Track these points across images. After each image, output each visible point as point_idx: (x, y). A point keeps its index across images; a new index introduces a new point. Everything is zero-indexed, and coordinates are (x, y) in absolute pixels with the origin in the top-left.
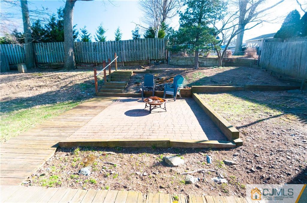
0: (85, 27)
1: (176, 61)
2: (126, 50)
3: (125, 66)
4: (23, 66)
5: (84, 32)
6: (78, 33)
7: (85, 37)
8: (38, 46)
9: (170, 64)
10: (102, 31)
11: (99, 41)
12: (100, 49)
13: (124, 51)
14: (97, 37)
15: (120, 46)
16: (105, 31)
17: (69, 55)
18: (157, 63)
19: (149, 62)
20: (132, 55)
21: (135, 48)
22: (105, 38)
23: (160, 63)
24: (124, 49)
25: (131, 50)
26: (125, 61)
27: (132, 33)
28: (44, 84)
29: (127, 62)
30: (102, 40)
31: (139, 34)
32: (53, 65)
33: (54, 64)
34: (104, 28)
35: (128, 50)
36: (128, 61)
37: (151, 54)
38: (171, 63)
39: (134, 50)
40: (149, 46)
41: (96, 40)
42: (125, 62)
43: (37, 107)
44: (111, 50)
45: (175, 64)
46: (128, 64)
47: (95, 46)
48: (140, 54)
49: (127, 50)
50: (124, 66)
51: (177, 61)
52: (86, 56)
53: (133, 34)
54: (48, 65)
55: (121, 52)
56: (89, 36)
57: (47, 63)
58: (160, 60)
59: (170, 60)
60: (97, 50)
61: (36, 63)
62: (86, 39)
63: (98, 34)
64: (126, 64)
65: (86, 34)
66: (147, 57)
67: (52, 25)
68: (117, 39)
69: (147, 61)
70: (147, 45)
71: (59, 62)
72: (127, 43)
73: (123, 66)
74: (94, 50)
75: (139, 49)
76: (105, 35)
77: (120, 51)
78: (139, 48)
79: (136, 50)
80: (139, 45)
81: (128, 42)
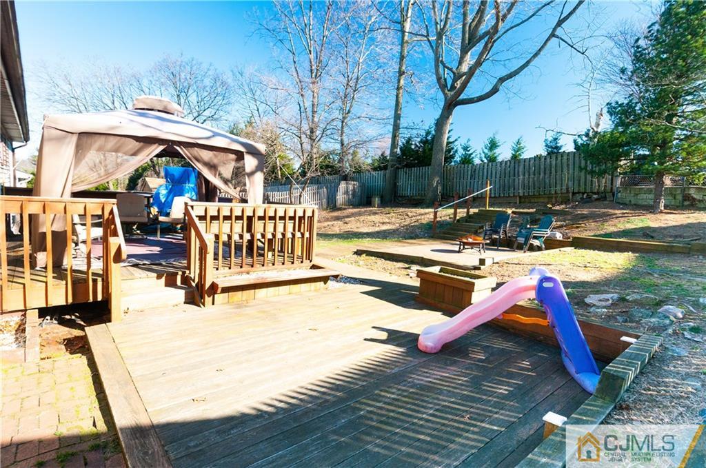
0: (469, 140)
1: (632, 195)
2: (524, 176)
3: (520, 202)
4: (377, 199)
5: (466, 149)
6: (456, 151)
7: (465, 157)
8: (401, 173)
9: (619, 203)
10: (493, 145)
11: (486, 161)
12: (481, 174)
13: (521, 177)
14: (483, 155)
15: (515, 168)
16: (499, 144)
17: (433, 185)
18: (588, 200)
19: (571, 197)
20: (534, 184)
21: (542, 170)
22: (496, 157)
23: (593, 199)
24: (520, 173)
25: (534, 175)
26: (521, 195)
27: (544, 144)
28: (388, 221)
29: (524, 197)
30: (492, 160)
31: (558, 145)
32: (414, 199)
33: (416, 198)
34: (498, 138)
35: (529, 175)
36: (526, 194)
37: (576, 182)
38: (620, 201)
39: (540, 174)
40: (571, 167)
41: (482, 161)
42: (520, 197)
43: (368, 239)
44: (498, 176)
45: (630, 201)
46: (527, 200)
47: (473, 170)
48: (551, 181)
49: (527, 176)
50: (518, 203)
51: (634, 196)
52: (458, 186)
53: (547, 146)
54: (408, 200)
55: (514, 179)
56: (472, 154)
57: (408, 196)
58: (595, 193)
59: (619, 194)
60: (477, 176)
61: (395, 196)
62: (467, 160)
63: (486, 151)
64: (523, 200)
65: (469, 151)
66: (564, 188)
67: (425, 142)
68: (514, 157)
69: (563, 195)
70: (568, 165)
71: (422, 196)
72: (527, 164)
73: (516, 203)
74: (472, 176)
75: (551, 173)
76: (497, 151)
77: (514, 176)
78: (551, 170)
79: (545, 174)
80: (551, 165)
81: (530, 161)
